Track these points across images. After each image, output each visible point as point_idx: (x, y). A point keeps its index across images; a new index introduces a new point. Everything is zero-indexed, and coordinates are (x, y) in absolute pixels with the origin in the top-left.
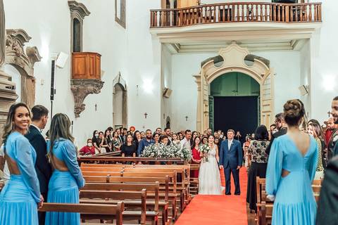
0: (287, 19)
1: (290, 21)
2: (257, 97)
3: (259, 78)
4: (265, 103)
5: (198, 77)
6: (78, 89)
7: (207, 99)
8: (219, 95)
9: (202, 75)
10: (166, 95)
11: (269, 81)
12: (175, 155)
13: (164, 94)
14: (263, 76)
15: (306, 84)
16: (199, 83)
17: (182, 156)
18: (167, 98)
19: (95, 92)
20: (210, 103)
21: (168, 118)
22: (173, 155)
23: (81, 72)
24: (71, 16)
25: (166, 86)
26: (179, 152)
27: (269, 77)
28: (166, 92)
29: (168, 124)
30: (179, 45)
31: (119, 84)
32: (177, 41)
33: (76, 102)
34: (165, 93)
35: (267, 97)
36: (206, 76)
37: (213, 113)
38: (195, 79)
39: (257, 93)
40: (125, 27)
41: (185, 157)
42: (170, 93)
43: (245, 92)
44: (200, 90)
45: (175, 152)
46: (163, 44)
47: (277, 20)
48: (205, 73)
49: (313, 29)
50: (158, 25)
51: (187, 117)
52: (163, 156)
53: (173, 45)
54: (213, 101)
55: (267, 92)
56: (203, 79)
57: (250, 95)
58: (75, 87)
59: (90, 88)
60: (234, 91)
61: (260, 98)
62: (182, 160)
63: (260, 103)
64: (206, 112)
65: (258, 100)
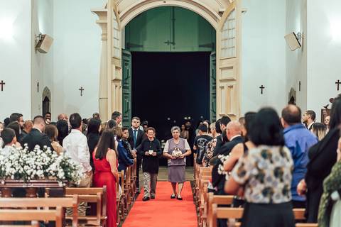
3: (215, 18)
4: (225, 64)
5: (102, 14)
7: (119, 55)
8: (141, 50)
9: (109, 10)
10: (42, 47)
11: (232, 24)
12: (46, 174)
13: (37, 45)
14: (221, 13)
15: (298, 30)
16: (104, 25)
17: (61, 174)
18: (42, 52)
20: (124, 63)
21: (47, 91)
22: (40, 173)
26: (53, 168)
27: (234, 15)
28: (41, 41)
29: (46, 101)
34: (40, 44)
35: (229, 53)
36: (117, 13)
37: (130, 81)
38: (96, 15)
39: (208, 46)
41: (68, 179)
42: (49, 44)
43: (187, 44)
44: (105, 39)
45: (44, 167)
48: (115, 7)
51: (81, 90)
52: (18, 175)
54: (130, 59)
55: (229, 44)
56: (110, 18)
57: (196, 49)
60: (168, 43)
61: (215, 55)
62: (61, 185)
63: (215, 64)
64: (116, 80)
65: (211, 59)
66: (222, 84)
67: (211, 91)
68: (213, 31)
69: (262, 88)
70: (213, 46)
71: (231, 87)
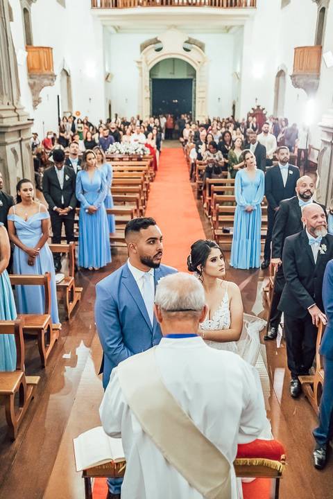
0: (225, 5)
1: (227, 6)
2: (192, 80)
3: (196, 64)
5: (139, 62)
6: (34, 83)
9: (143, 60)
10: (109, 79)
11: (205, 69)
13: (107, 79)
14: (199, 62)
15: (238, 70)
16: (141, 68)
18: (108, 82)
19: (50, 85)
21: (110, 101)
22: (134, 152)
23: (36, 66)
24: (22, 6)
25: (107, 70)
27: (206, 64)
28: (108, 76)
29: (110, 106)
30: (119, 27)
31: (64, 70)
32: (117, 24)
33: (33, 95)
36: (147, 62)
38: (136, 64)
39: (192, 75)
40: (64, 6)
42: (112, 78)
43: (181, 75)
44: (141, 75)
46: (104, 26)
47: (215, 5)
48: (146, 58)
49: (248, 16)
50: (99, 5)
53: (114, 27)
54: (152, 83)
56: (144, 65)
57: (186, 77)
58: (32, 81)
59: (46, 81)
60: (171, 73)
61: (195, 81)
62: (142, 156)
63: (195, 86)
64: (147, 98)
65: (193, 83)
66: (199, 100)
67: (193, 100)
68: (195, 71)
69: (219, 99)
70: (195, 75)
71: (203, 102)
